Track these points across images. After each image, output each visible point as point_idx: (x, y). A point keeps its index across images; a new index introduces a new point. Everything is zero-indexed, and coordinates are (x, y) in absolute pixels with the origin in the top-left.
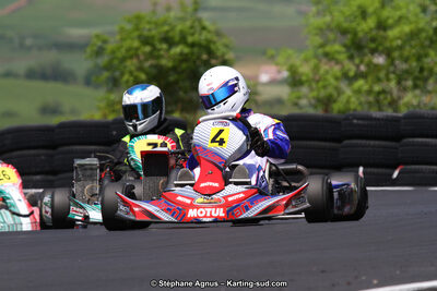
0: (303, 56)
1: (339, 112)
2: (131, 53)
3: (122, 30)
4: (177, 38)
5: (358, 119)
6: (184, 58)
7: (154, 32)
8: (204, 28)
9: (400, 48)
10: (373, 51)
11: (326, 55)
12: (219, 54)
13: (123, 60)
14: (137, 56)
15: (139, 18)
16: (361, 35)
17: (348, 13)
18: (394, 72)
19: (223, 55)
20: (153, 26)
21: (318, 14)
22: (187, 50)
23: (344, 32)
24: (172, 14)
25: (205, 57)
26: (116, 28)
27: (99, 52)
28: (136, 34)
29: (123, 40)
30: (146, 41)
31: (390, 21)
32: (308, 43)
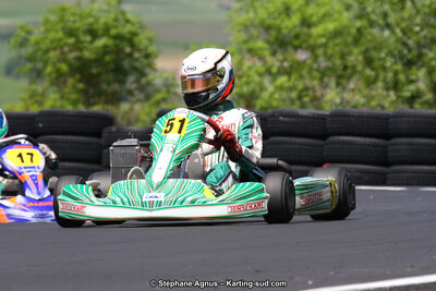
1: (262, 108)
2: (55, 44)
3: (47, 21)
4: (100, 32)
5: (284, 116)
6: (105, 50)
7: (78, 25)
8: (128, 21)
9: (325, 46)
10: (296, 48)
11: (250, 51)
12: (142, 46)
13: (46, 52)
14: (62, 48)
15: (64, 10)
16: (285, 31)
17: (272, 10)
18: (318, 70)
19: (146, 48)
20: (76, 18)
21: (241, 9)
22: (110, 43)
23: (268, 29)
24: (96, 6)
25: (128, 50)
26: (41, 19)
27: (23, 43)
28: (60, 26)
29: (47, 31)
30: (70, 33)
31: (314, 19)
32: (232, 38)
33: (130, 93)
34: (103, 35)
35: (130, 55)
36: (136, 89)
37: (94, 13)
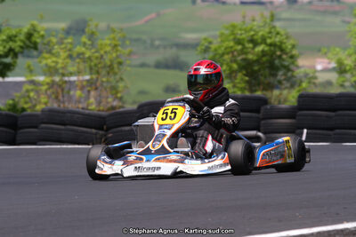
0: (347, 53)
2: (228, 50)
3: (222, 34)
4: (259, 41)
6: (264, 53)
7: (244, 36)
8: (278, 33)
12: (288, 50)
13: (222, 55)
14: (233, 52)
15: (234, 27)
20: (243, 32)
22: (266, 48)
24: (255, 23)
25: (278, 53)
26: (218, 33)
27: (207, 50)
28: (232, 37)
29: (222, 41)
30: (239, 42)
32: (351, 43)
33: (280, 82)
34: (261, 43)
35: (280, 57)
36: (285, 80)
37: (255, 28)
